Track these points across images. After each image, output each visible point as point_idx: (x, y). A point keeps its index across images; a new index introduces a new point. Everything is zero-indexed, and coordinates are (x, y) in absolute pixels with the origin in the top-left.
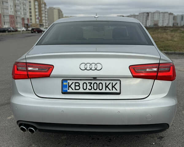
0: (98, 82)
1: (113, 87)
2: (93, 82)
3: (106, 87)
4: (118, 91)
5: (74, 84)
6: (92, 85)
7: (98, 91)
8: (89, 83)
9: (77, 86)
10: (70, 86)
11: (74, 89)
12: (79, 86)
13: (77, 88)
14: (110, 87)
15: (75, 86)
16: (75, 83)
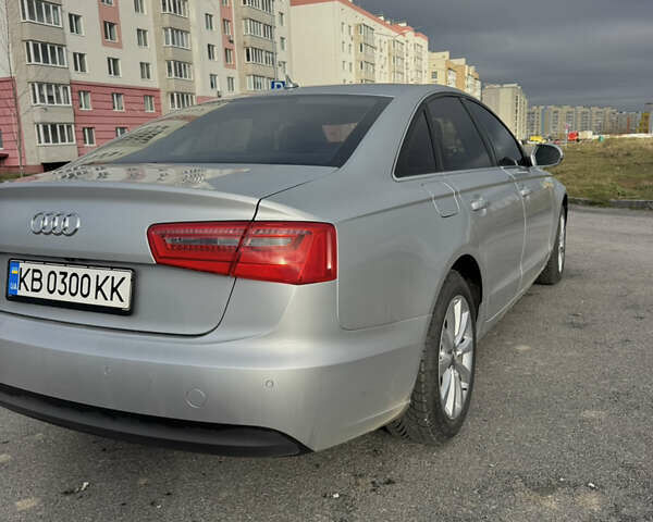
0: (81, 271)
1: (114, 290)
2: (70, 270)
3: (99, 288)
4: (125, 305)
5: (31, 272)
6: (67, 281)
7: (78, 299)
8: (61, 273)
9: (36, 280)
10: (22, 280)
11: (29, 288)
12: (39, 280)
13: (37, 285)
14: (107, 288)
15: (34, 279)
16: (34, 271)
